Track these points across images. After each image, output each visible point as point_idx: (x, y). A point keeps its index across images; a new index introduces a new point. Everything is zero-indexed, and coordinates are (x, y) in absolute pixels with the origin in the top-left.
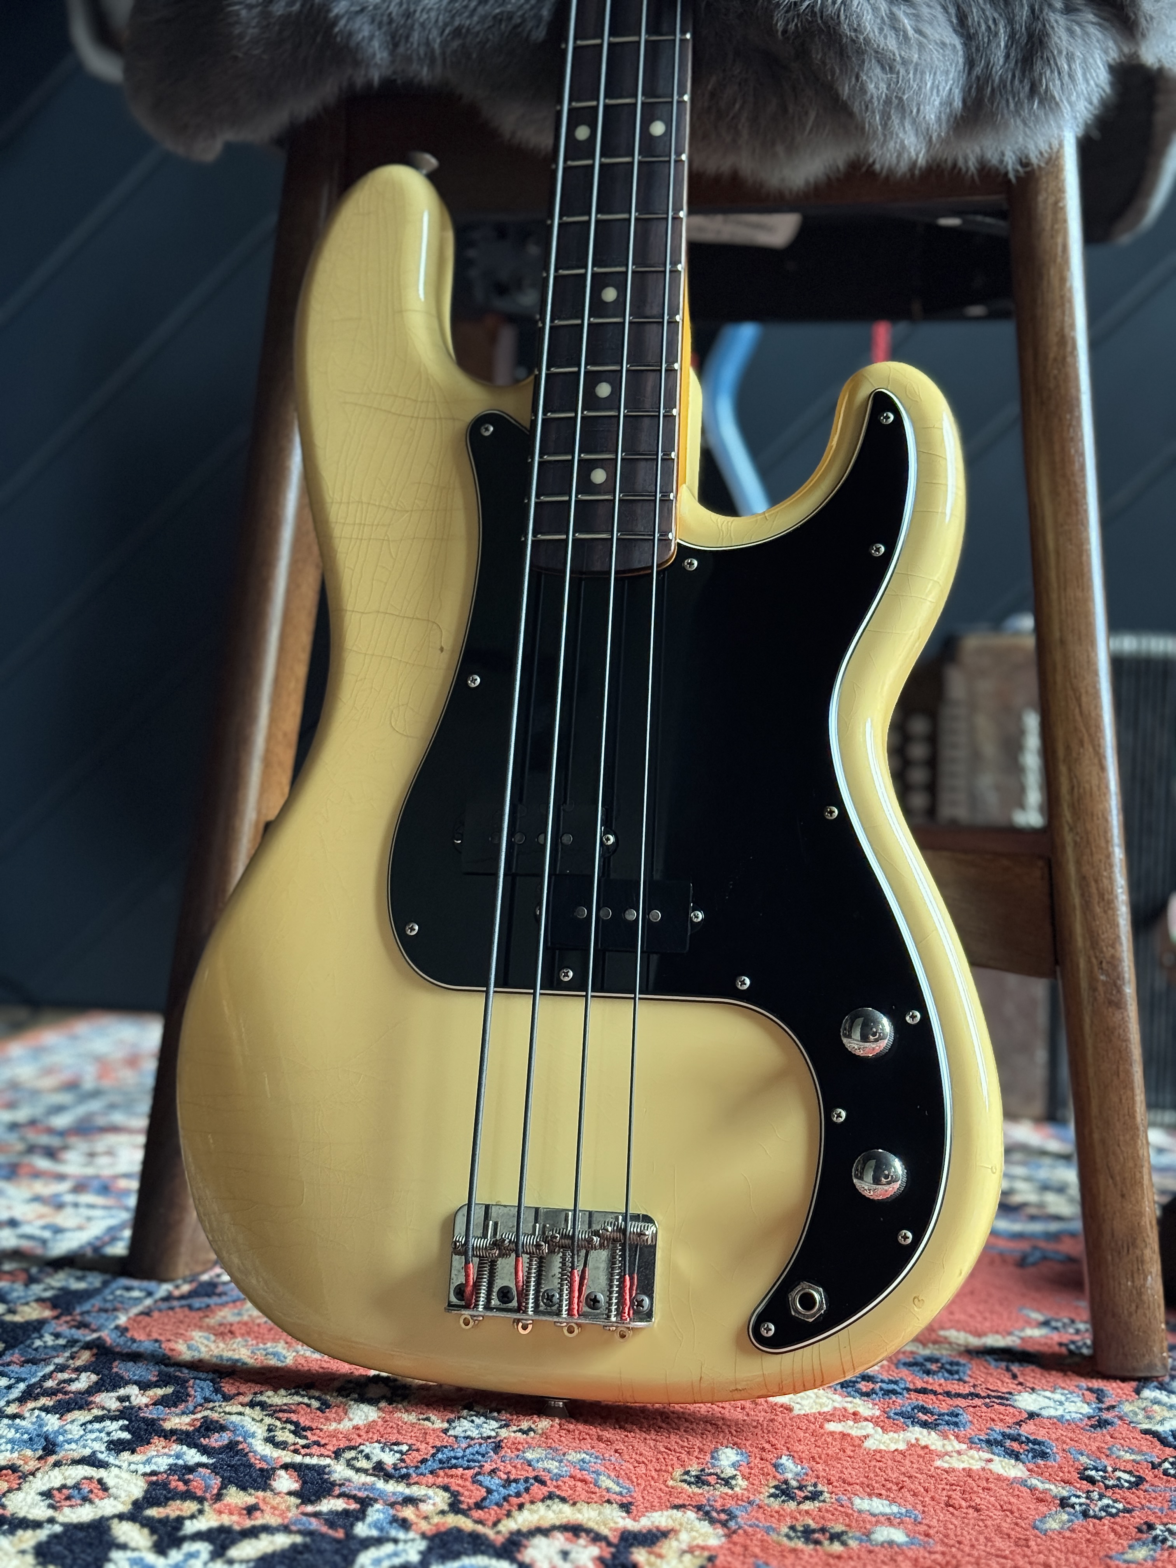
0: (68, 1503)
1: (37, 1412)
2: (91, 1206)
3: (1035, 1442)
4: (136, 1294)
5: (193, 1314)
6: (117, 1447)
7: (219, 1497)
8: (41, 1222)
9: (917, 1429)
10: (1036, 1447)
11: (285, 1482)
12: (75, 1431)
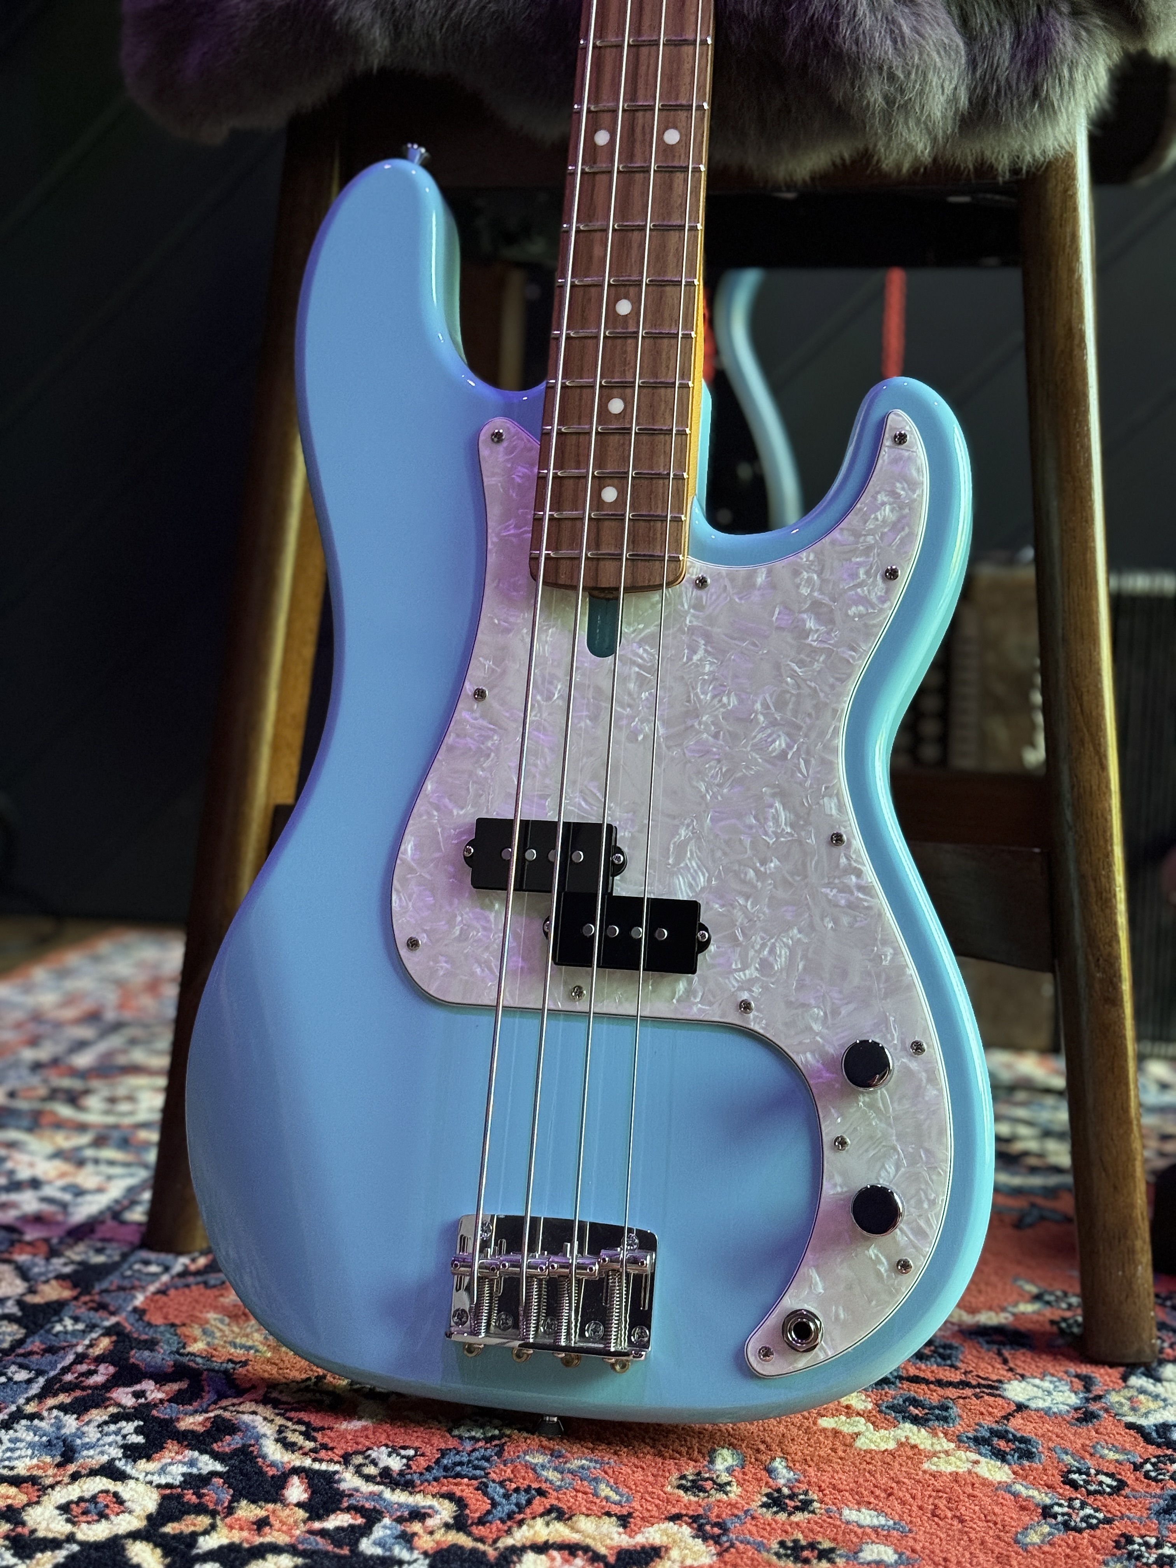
0: (84, 1518)
1: (55, 1412)
2: (111, 1163)
3: (1023, 1440)
4: (153, 1269)
5: (208, 1292)
6: (133, 1453)
7: (230, 1511)
8: (60, 1183)
9: (908, 1425)
10: (1022, 1446)
11: (296, 1491)
12: (92, 1434)
